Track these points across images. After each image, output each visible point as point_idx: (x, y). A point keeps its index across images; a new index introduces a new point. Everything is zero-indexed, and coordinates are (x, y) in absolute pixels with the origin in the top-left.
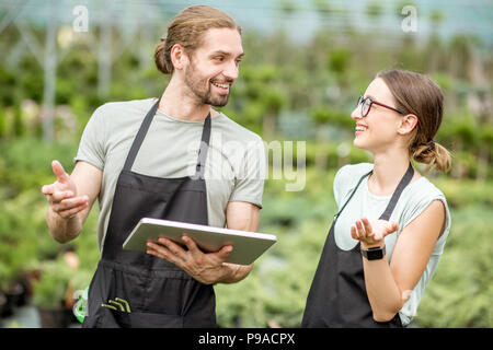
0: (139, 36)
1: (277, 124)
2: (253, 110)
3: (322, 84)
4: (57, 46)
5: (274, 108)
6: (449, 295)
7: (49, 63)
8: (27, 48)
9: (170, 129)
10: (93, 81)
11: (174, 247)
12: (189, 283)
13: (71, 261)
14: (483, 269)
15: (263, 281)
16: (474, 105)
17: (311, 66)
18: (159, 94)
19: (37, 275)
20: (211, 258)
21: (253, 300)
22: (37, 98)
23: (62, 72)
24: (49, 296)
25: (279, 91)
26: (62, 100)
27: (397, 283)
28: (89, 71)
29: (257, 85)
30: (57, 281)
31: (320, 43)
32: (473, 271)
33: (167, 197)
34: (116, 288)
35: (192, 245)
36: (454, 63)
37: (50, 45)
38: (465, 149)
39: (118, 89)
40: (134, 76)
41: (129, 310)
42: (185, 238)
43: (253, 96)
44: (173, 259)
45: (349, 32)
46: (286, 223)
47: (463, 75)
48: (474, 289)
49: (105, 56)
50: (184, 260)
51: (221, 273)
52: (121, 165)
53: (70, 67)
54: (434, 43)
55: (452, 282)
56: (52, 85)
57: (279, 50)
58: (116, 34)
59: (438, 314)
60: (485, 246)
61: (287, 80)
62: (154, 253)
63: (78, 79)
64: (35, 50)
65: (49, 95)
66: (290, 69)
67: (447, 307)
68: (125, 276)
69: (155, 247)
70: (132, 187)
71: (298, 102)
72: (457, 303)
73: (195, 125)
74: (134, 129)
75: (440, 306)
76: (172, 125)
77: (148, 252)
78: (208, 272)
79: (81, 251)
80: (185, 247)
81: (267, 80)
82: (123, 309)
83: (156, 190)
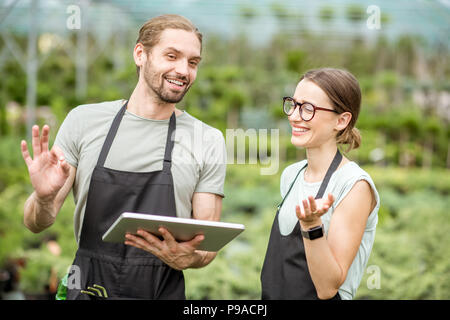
0: (112, 42)
1: (240, 120)
2: (218, 107)
3: (281, 83)
4: (38, 52)
5: (237, 105)
6: (400, 274)
7: (31, 68)
8: (11, 54)
9: (138, 127)
10: (71, 84)
11: (151, 238)
12: (160, 269)
13: (54, 249)
14: (430, 249)
15: (230, 265)
16: (419, 99)
17: (270, 66)
18: (127, 96)
19: (22, 263)
20: (184, 247)
21: (221, 282)
22: (20, 100)
23: (43, 76)
24: (34, 281)
25: (241, 90)
26: (43, 102)
27: (337, 260)
28: (67, 74)
29: (221, 85)
30: (41, 267)
31: (277, 45)
32: (421, 251)
33: (138, 190)
34: (94, 275)
35: (168, 235)
36: (400, 61)
37: (31, 51)
38: (412, 140)
39: (94, 90)
40: (108, 78)
41: (106, 296)
42: (161, 230)
43: (217, 94)
44: (150, 248)
45: (304, 34)
46: (250, 211)
47: (409, 72)
48: (422, 268)
49: (82, 60)
50: (160, 250)
51: (192, 260)
52: (94, 161)
53: (50, 71)
54: (382, 43)
55: (401, 262)
56: (34, 88)
57: (241, 52)
58: (92, 39)
59: (390, 292)
60: (432, 228)
61: (249, 79)
62: (131, 244)
63: (57, 82)
64: (17, 56)
65: (31, 97)
66: (251, 69)
67: (398, 285)
68: (101, 263)
69: (134, 238)
70: (105, 181)
71: (259, 100)
72: (406, 281)
73: (161, 123)
74: (105, 129)
75: (392, 284)
76: (140, 123)
77: (126, 243)
78: (181, 260)
79: (63, 240)
80: (161, 238)
81: (230, 80)
82: (100, 295)
83: (128, 184)
